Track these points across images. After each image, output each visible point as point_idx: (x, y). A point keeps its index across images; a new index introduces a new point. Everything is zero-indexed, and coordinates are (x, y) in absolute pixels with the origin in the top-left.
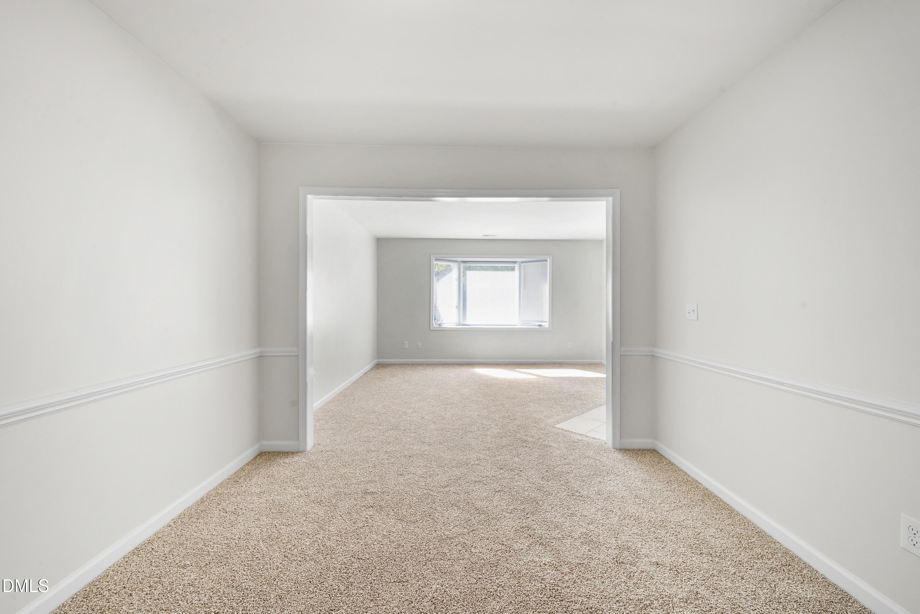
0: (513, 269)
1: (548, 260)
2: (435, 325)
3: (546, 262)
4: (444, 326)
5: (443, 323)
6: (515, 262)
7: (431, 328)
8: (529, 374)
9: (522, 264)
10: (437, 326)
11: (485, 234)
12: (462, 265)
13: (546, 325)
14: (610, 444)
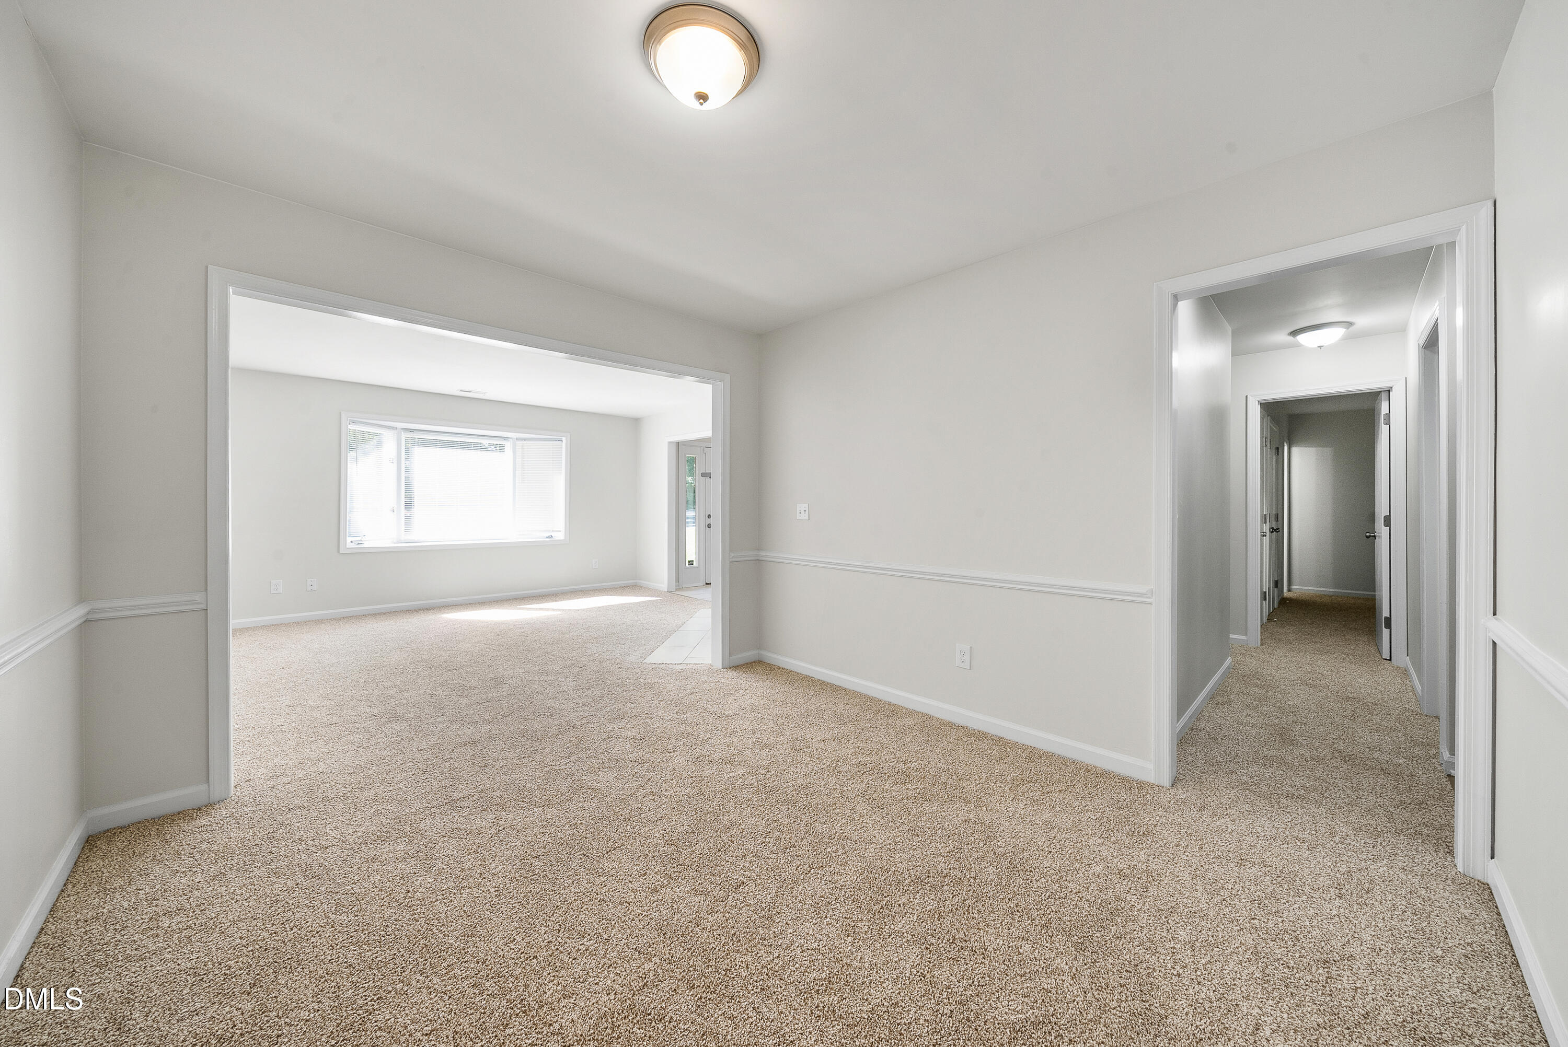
0: (501, 448)
1: (564, 439)
2: (349, 543)
3: (560, 442)
4: (366, 545)
5: (365, 541)
6: (505, 438)
7: (341, 551)
8: (548, 609)
9: (518, 442)
10: (353, 545)
11: (463, 389)
12: (404, 435)
13: (560, 536)
14: (718, 664)
